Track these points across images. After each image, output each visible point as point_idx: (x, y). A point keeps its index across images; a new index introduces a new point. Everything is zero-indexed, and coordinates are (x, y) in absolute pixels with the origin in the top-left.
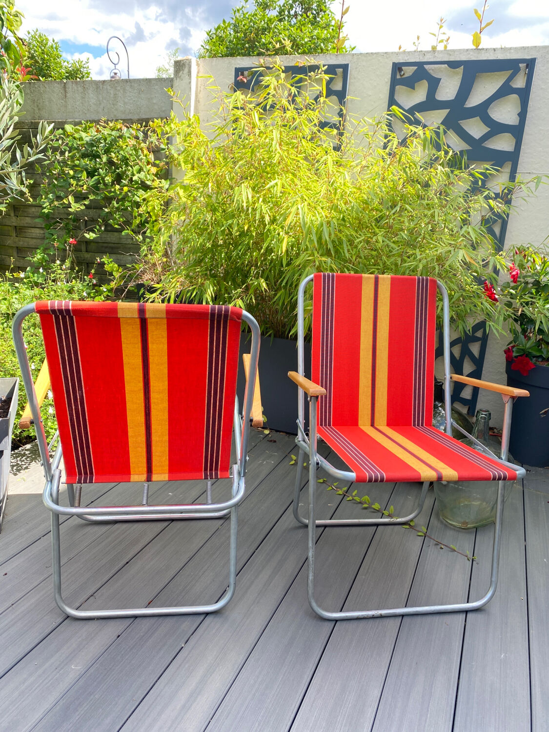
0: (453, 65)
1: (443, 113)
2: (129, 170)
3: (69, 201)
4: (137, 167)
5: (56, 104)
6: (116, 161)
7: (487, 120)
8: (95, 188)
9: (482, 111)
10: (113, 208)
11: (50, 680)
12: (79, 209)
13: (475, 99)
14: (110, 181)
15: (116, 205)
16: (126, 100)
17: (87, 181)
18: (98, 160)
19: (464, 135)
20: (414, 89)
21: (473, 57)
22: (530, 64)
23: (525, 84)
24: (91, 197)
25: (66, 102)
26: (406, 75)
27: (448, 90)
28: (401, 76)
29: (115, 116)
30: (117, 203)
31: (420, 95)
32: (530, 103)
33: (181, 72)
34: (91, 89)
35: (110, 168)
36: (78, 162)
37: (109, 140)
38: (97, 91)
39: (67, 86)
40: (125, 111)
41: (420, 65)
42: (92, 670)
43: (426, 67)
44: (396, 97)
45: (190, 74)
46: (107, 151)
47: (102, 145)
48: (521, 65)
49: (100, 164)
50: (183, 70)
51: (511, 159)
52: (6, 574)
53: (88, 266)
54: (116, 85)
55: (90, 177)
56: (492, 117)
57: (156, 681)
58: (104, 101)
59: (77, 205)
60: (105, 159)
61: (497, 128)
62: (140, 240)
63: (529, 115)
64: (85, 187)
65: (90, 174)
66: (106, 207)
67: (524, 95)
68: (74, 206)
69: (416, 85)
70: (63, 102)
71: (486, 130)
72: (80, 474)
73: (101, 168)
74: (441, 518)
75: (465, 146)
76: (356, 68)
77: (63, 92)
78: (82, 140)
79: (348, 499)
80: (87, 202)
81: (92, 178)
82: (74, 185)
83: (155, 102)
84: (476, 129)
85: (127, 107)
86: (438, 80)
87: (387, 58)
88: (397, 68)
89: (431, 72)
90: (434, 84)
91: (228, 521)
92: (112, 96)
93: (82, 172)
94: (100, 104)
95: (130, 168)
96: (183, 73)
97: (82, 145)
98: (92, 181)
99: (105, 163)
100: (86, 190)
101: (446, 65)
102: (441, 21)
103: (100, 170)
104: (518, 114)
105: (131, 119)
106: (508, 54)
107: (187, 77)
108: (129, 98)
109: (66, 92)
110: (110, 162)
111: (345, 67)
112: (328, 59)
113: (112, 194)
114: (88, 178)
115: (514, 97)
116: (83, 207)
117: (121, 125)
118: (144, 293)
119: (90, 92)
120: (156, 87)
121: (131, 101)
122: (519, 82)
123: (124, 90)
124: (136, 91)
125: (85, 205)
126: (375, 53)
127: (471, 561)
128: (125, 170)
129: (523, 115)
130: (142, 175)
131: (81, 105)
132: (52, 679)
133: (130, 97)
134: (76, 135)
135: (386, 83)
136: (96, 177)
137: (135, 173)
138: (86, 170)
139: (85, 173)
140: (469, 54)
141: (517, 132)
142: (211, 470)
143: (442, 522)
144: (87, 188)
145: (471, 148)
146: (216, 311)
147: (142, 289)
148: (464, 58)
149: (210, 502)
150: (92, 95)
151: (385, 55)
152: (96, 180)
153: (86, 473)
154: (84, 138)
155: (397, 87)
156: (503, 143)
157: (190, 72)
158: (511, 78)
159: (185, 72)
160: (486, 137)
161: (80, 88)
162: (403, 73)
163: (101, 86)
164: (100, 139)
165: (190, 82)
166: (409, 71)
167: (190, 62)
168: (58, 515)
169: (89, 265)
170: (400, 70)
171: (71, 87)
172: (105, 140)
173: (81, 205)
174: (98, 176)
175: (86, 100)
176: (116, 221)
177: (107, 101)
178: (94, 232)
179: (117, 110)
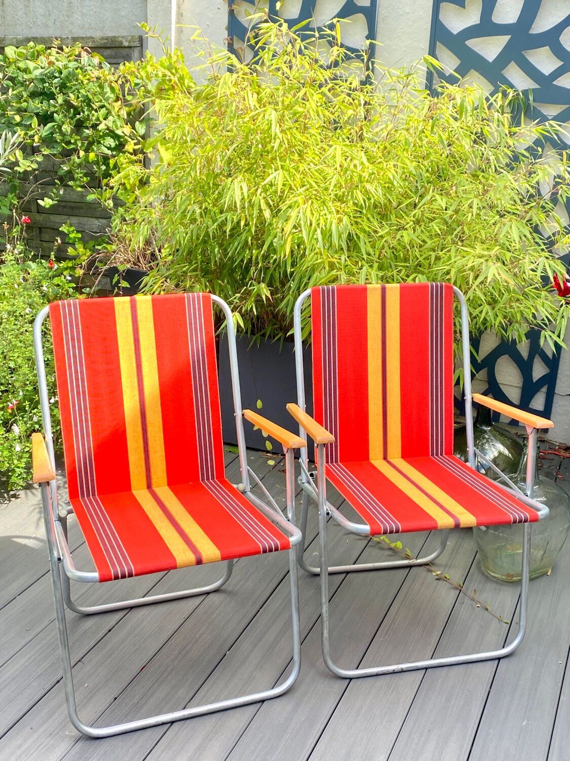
1: (502, 41)
2: (93, 115)
3: (16, 158)
4: (103, 111)
6: (76, 104)
7: (559, 51)
8: (48, 141)
9: (552, 39)
10: (73, 165)
12: (31, 169)
13: (544, 23)
14: (69, 130)
16: (85, 11)
17: (39, 130)
18: (52, 101)
19: (531, 71)
20: (464, 7)
24: (46, 152)
25: (3, 11)
27: (509, 10)
29: (70, 32)
31: (472, 16)
35: (68, 111)
36: (25, 104)
37: (65, 72)
40: (84, 25)
44: (441, 17)
46: (63, 87)
47: (56, 80)
49: (55, 107)
53: (40, 232)
55: (42, 125)
56: (564, 46)
58: (55, 11)
59: (27, 163)
60: (60, 99)
62: (109, 207)
64: (36, 138)
65: (43, 121)
68: (23, 164)
69: (467, 2)
71: (556, 64)
73: (56, 112)
74: (483, 568)
75: (529, 84)
78: (30, 73)
80: (40, 159)
81: (45, 125)
82: (22, 137)
83: (123, 14)
84: (545, 63)
85: (85, 19)
92: (65, 5)
93: (31, 117)
94: (50, 15)
95: (93, 112)
97: (32, 81)
98: (45, 131)
99: (61, 105)
100: (38, 142)
103: (55, 115)
105: (93, 38)
108: (88, 9)
110: (68, 104)
113: (72, 146)
114: (39, 125)
116: (35, 166)
117: (81, 49)
118: (118, 282)
121: (92, 13)
125: (37, 162)
130: (110, 122)
131: (24, 15)
132: (47, 744)
133: (90, 6)
134: (21, 65)
136: (50, 125)
137: (101, 119)
138: (37, 115)
139: (35, 119)
143: (483, 574)
144: (39, 139)
147: (116, 275)
150: (38, 3)
152: (50, 128)
154: (32, 69)
155: (442, 4)
160: (558, 73)
164: (53, 73)
169: (43, 229)
172: (61, 73)
173: (32, 162)
174: (53, 124)
175: (31, 9)
176: (78, 183)
177: (59, 12)
178: (50, 198)
179: (72, 23)
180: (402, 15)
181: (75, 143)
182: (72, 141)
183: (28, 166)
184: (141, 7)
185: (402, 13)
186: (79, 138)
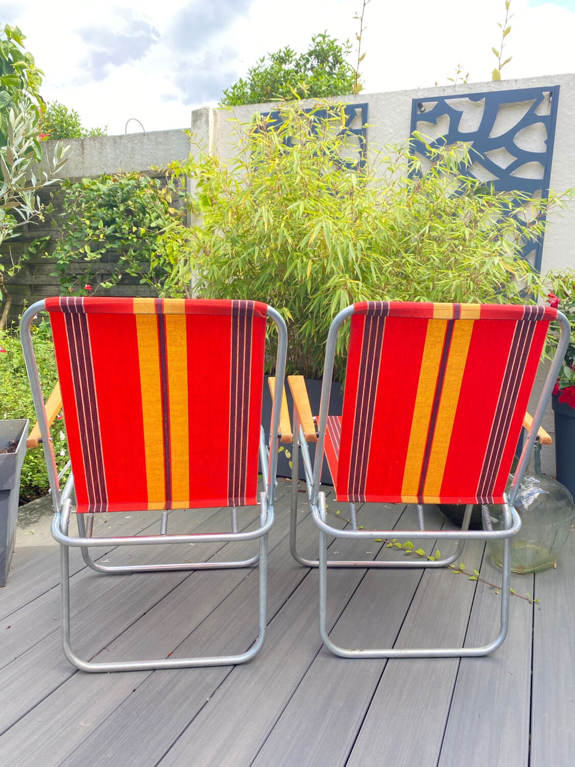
0: (474, 97)
1: (466, 146)
2: (147, 218)
3: (85, 252)
4: (155, 214)
5: (74, 161)
6: (133, 209)
7: (513, 150)
8: (111, 238)
9: (507, 142)
10: (130, 257)
11: (56, 738)
12: (96, 258)
13: (500, 129)
14: (127, 229)
15: (133, 254)
16: (143, 153)
17: (104, 230)
18: (114, 208)
19: (491, 167)
20: (436, 124)
21: (495, 88)
22: (554, 92)
23: (549, 112)
24: (108, 246)
25: (83, 158)
26: (427, 111)
27: (471, 123)
28: (421, 112)
29: (133, 169)
30: (135, 251)
31: (442, 130)
32: (557, 130)
33: (199, 122)
34: (109, 144)
35: (127, 217)
36: (95, 212)
37: (126, 189)
38: (114, 146)
39: (85, 143)
40: (142, 163)
41: (441, 100)
42: (104, 727)
43: (448, 101)
45: (208, 123)
46: (124, 201)
47: (119, 194)
48: (544, 93)
49: (117, 213)
50: (200, 119)
51: (541, 187)
52: (9, 627)
54: (134, 139)
55: (106, 227)
56: (518, 146)
57: (178, 739)
58: (121, 155)
59: (93, 255)
60: (122, 208)
61: (523, 158)
62: (158, 288)
63: (556, 143)
64: (101, 236)
65: (107, 224)
66: (123, 256)
67: (550, 123)
68: (90, 255)
69: (438, 119)
70: (79, 158)
71: (511, 159)
72: (92, 502)
73: (118, 217)
74: (493, 563)
75: (491, 177)
76: (375, 107)
77: (81, 149)
78: (100, 191)
79: (389, 546)
80: (103, 251)
81: (109, 227)
82: (90, 235)
83: (172, 152)
84: (502, 160)
85: (144, 159)
86: (460, 114)
87: (406, 96)
88: (417, 104)
89: (452, 106)
90: (456, 117)
91: (255, 570)
92: (129, 149)
93: (98, 221)
94: (117, 158)
95: (147, 215)
96: (200, 123)
97: (100, 196)
98: (109, 231)
99: (122, 212)
100: (103, 239)
101: (467, 99)
102: (459, 66)
103: (117, 219)
104: (545, 142)
105: (149, 171)
106: (530, 84)
107: (205, 125)
108: (146, 151)
109: (83, 148)
110: (128, 212)
111: (365, 107)
112: (347, 100)
113: (129, 242)
114: (104, 227)
115: (540, 125)
116: (99, 256)
117: (139, 175)
119: (107, 147)
120: (174, 138)
121: (148, 154)
122: (544, 110)
123: (142, 142)
124: (153, 143)
125: (101, 254)
126: (394, 92)
127: (532, 603)
128: (143, 218)
129: (550, 143)
130: (160, 222)
131: (98, 160)
132: (57, 737)
133: (148, 149)
134: (94, 187)
135: (407, 119)
136: (112, 227)
137: (153, 219)
138: (103, 218)
139: (101, 222)
140: (490, 86)
141: (545, 159)
142: (236, 496)
143: (495, 568)
144: (104, 236)
145: (498, 179)
146: (239, 306)
148: (485, 90)
149: (235, 531)
150: (109, 150)
151: (404, 93)
152: (113, 229)
153: (98, 502)
154: (101, 189)
155: (419, 123)
156: (531, 172)
157: (207, 121)
158: (535, 107)
159: (202, 122)
160: (513, 167)
161: (97, 144)
162: (423, 109)
163: (119, 141)
164: (117, 188)
165: (208, 131)
166: (429, 107)
167: (208, 111)
168: (68, 547)
170: (420, 106)
171: (88, 143)
172: (122, 189)
173: (97, 254)
174: (115, 225)
175: (104, 155)
176: (133, 270)
177: (125, 155)
178: (111, 282)
179: (134, 163)
180: (386, 135)
181: (132, 240)
182: (130, 238)
183: (94, 257)
184: (186, 146)
185: (387, 133)
186: (135, 236)
